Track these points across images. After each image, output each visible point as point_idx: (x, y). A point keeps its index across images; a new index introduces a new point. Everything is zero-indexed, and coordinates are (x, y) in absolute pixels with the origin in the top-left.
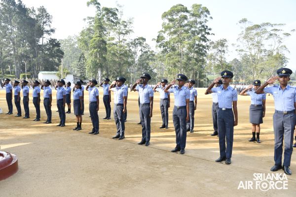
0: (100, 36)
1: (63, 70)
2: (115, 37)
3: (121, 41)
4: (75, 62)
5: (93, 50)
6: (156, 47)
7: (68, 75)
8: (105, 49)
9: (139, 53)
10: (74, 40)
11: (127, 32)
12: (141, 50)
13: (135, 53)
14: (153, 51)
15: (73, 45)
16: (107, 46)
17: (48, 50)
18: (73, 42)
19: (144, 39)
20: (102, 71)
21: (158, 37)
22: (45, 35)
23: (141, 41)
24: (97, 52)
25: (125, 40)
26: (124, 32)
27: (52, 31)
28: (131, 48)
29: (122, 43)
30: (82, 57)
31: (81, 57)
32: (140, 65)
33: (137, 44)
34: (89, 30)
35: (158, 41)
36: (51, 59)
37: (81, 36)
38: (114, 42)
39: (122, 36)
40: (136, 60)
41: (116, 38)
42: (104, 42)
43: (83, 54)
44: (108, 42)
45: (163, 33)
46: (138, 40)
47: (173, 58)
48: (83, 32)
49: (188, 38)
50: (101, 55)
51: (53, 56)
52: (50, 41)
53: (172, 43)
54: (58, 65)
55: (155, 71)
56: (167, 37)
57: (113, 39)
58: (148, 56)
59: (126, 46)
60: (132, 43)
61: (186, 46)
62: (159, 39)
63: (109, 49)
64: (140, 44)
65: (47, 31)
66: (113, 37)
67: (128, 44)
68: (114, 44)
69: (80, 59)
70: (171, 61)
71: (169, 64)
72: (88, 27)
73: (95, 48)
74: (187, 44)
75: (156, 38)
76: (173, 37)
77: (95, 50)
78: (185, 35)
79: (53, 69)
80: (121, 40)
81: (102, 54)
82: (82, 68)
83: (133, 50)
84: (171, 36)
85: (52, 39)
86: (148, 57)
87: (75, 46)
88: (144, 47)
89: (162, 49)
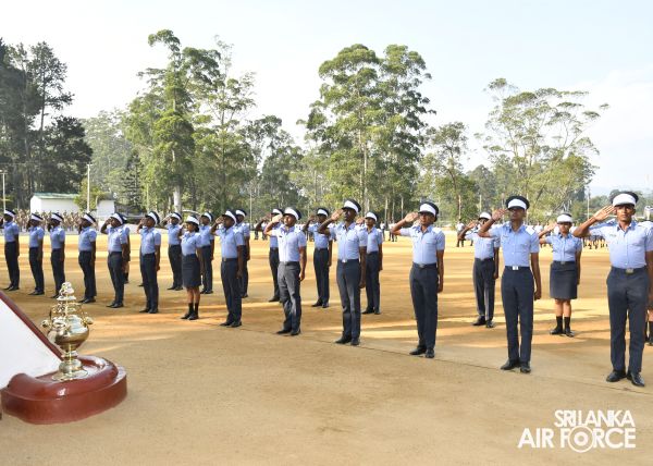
0: (179, 113)
1: (91, 190)
2: (212, 114)
3: (227, 125)
4: (116, 173)
5: (161, 145)
6: (306, 138)
7: (103, 203)
8: (191, 143)
9: (266, 153)
10: (114, 120)
11: (240, 105)
12: (272, 146)
13: (257, 152)
14: (299, 148)
15: (112, 131)
16: (194, 136)
17: (55, 142)
18: (110, 125)
19: (278, 121)
20: (181, 193)
21: (312, 116)
22: (49, 109)
23: (272, 125)
24: (171, 148)
25: (236, 123)
26: (233, 104)
27: (66, 99)
28: (248, 140)
29: (229, 130)
30: (134, 160)
31: (130, 161)
32: (268, 178)
33: (262, 131)
34: (151, 97)
35: (310, 126)
36: (60, 165)
37: (132, 111)
38: (209, 126)
39: (228, 114)
40: (260, 167)
41: (215, 117)
42: (187, 126)
43: (136, 153)
44: (195, 127)
45: (322, 108)
46: (264, 121)
47: (345, 165)
48: (136, 103)
49: (377, 119)
50: (180, 155)
51: (66, 157)
52: (59, 122)
53: (343, 130)
54: (79, 179)
55: (303, 192)
56: (331, 117)
57: (208, 119)
58: (287, 159)
59: (237, 135)
60: (250, 129)
61: (375, 137)
62: (314, 120)
63: (198, 142)
64: (270, 131)
65: (54, 101)
66: (206, 114)
67: (242, 132)
68: (209, 131)
69: (129, 165)
70: (341, 171)
71: (335, 177)
72: (148, 92)
73: (166, 140)
74: (377, 133)
75: (307, 119)
76: (344, 117)
77: (167, 146)
78: (371, 112)
79: (65, 188)
80: (226, 121)
81: (183, 154)
82: (133, 186)
83: (253, 145)
84: (339, 114)
85: (65, 119)
86: (287, 161)
87: (117, 135)
88: (277, 138)
89: (320, 143)
